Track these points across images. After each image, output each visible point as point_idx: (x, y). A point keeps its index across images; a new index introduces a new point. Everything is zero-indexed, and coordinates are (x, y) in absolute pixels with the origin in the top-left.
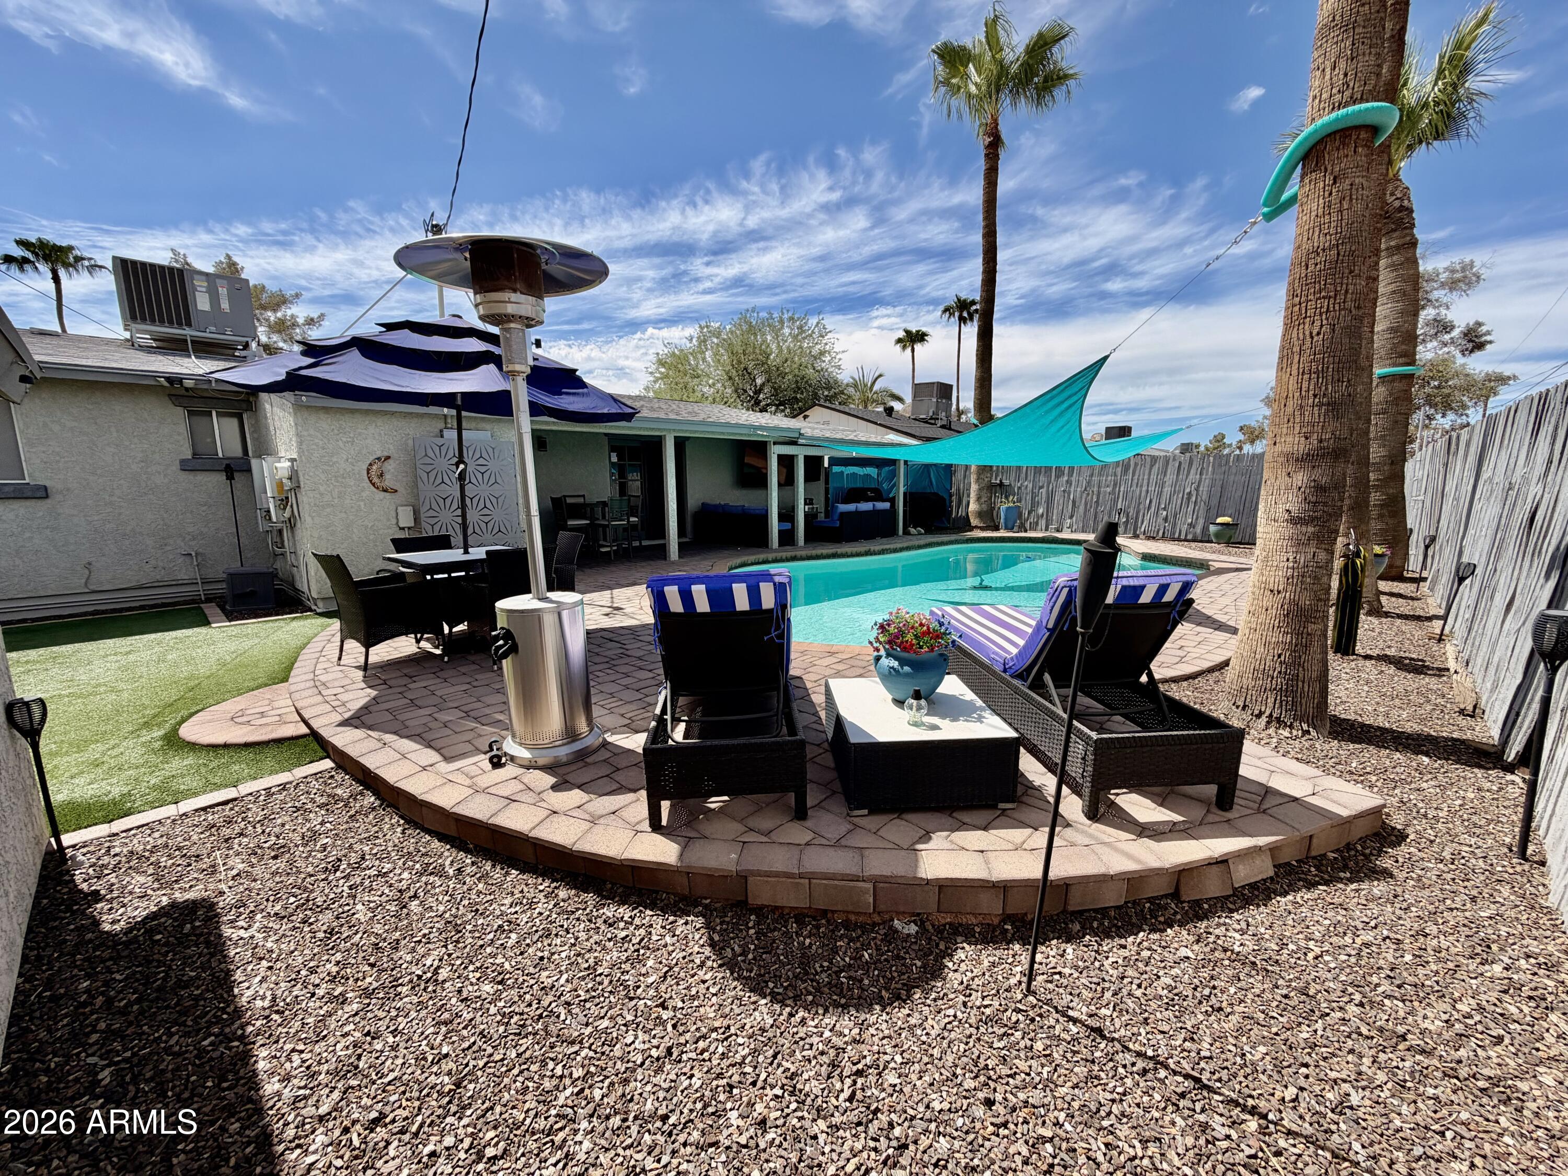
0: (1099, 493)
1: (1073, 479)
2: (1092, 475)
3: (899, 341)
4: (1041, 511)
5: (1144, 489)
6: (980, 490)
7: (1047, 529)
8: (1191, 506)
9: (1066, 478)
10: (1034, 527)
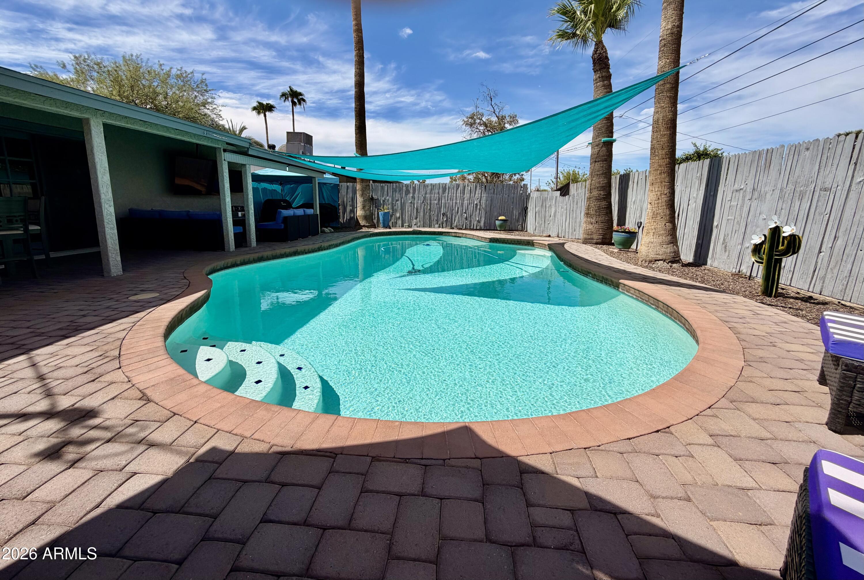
0: (431, 203)
1: (416, 195)
2: (426, 194)
3: (254, 109)
4: (398, 215)
5: (454, 201)
6: (364, 201)
7: (403, 226)
8: (478, 211)
9: (411, 195)
10: (395, 225)
